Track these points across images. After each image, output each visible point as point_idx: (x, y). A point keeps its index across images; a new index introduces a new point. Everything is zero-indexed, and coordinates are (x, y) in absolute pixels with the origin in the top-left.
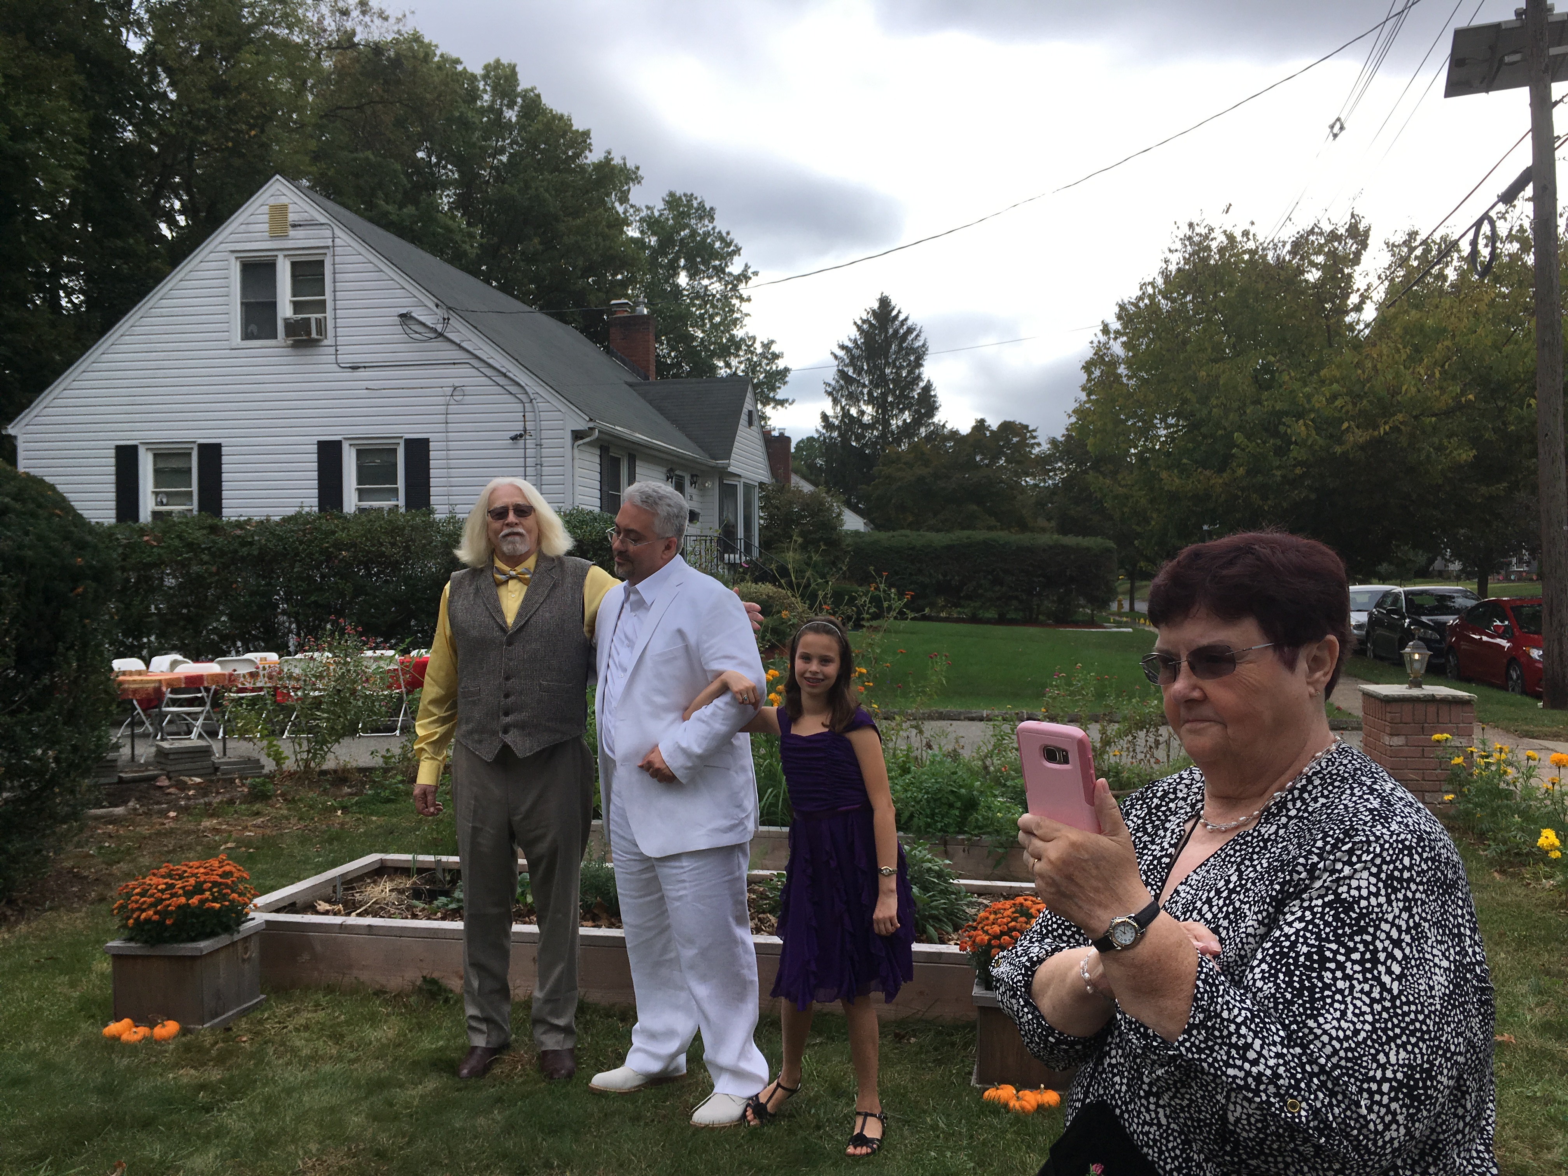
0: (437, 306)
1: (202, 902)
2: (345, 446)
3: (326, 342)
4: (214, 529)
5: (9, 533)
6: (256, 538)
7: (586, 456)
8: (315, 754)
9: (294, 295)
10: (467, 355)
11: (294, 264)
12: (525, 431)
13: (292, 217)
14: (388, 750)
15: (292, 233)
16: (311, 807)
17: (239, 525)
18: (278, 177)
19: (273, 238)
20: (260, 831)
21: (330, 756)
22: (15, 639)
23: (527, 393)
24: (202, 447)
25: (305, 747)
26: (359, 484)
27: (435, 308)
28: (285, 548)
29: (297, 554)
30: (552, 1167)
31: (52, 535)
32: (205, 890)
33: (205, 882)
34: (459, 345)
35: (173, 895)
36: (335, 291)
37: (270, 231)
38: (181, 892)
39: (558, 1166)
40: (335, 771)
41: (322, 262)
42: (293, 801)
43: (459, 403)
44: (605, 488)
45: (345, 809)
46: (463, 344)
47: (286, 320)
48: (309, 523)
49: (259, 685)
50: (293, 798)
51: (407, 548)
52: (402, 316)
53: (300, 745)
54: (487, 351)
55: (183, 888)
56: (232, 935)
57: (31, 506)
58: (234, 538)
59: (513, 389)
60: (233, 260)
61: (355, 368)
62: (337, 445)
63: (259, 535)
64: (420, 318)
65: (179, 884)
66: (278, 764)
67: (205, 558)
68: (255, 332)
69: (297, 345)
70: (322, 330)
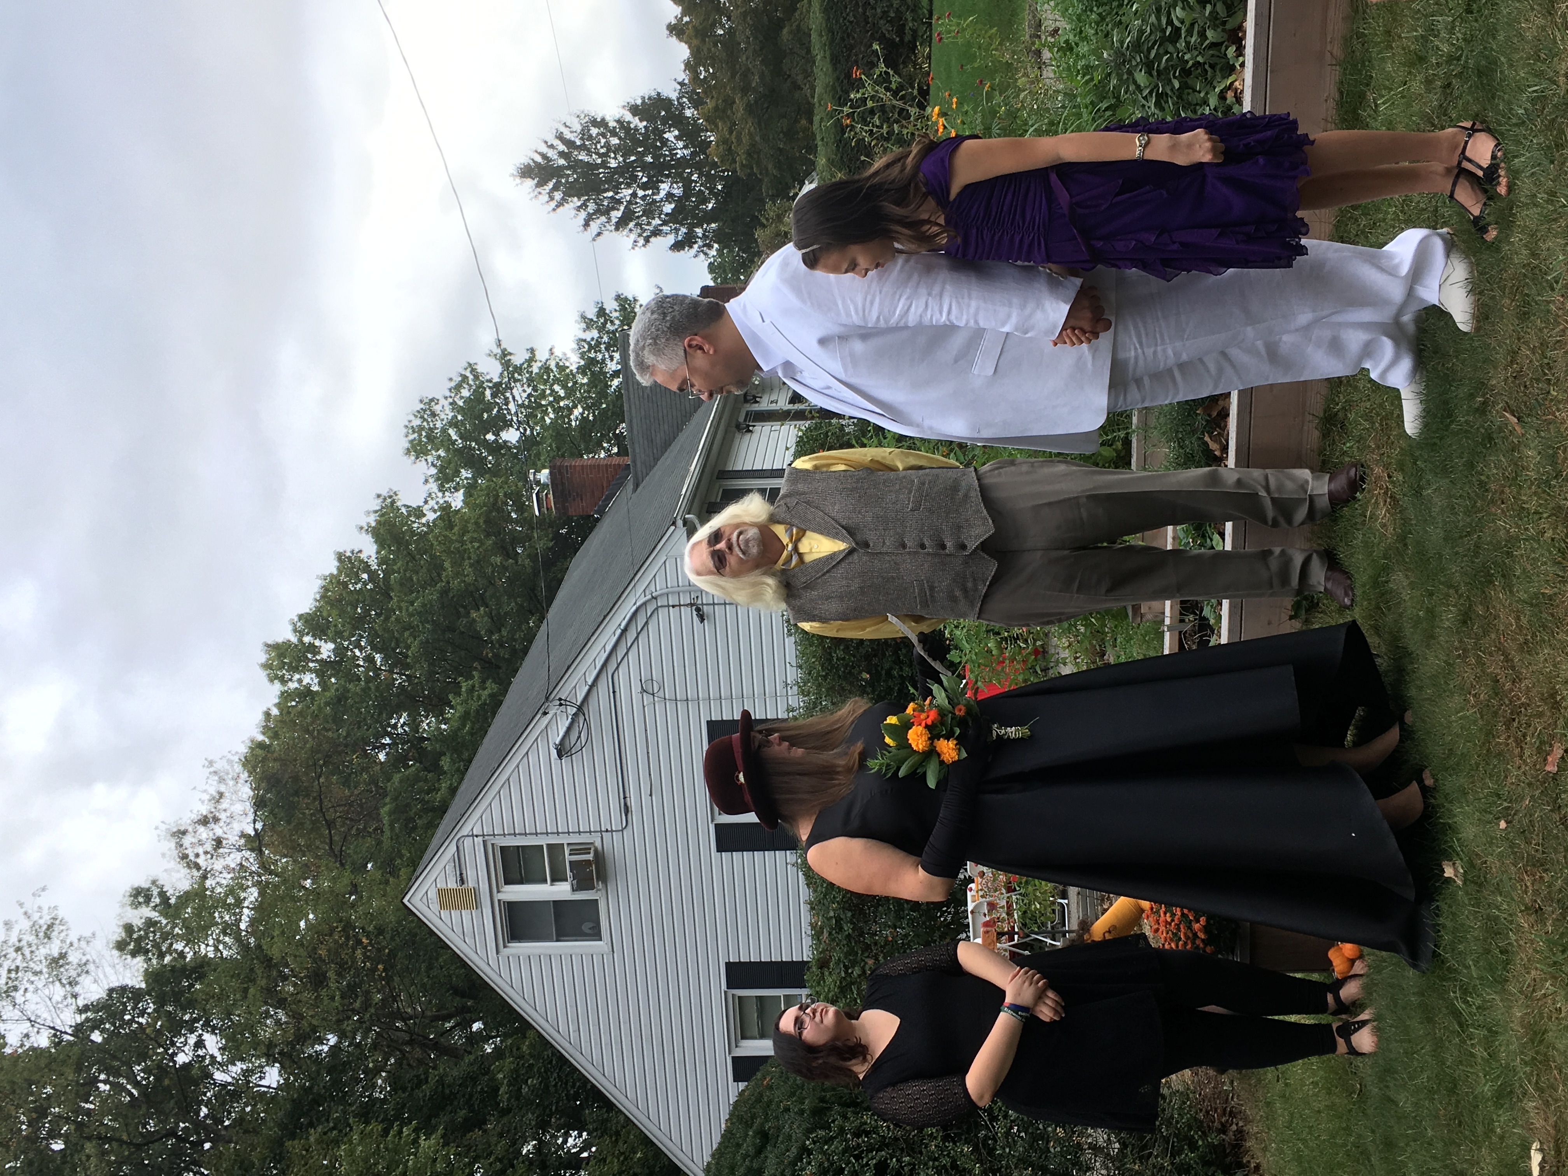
0: (545, 713)
2: (722, 823)
3: (598, 844)
9: (545, 881)
10: (603, 677)
11: (507, 882)
12: (691, 605)
13: (452, 884)
15: (471, 884)
17: (817, 934)
18: (405, 901)
19: (478, 905)
23: (645, 604)
24: (730, 986)
27: (549, 716)
30: (1485, 403)
34: (591, 687)
36: (536, 834)
37: (471, 908)
39: (1483, 396)
41: (502, 848)
43: (662, 686)
46: (590, 682)
47: (573, 890)
52: (560, 756)
54: (596, 653)
58: (833, 940)
59: (641, 620)
60: (505, 952)
61: (627, 810)
62: (720, 830)
64: (561, 733)
68: (591, 925)
69: (603, 877)
70: (584, 848)
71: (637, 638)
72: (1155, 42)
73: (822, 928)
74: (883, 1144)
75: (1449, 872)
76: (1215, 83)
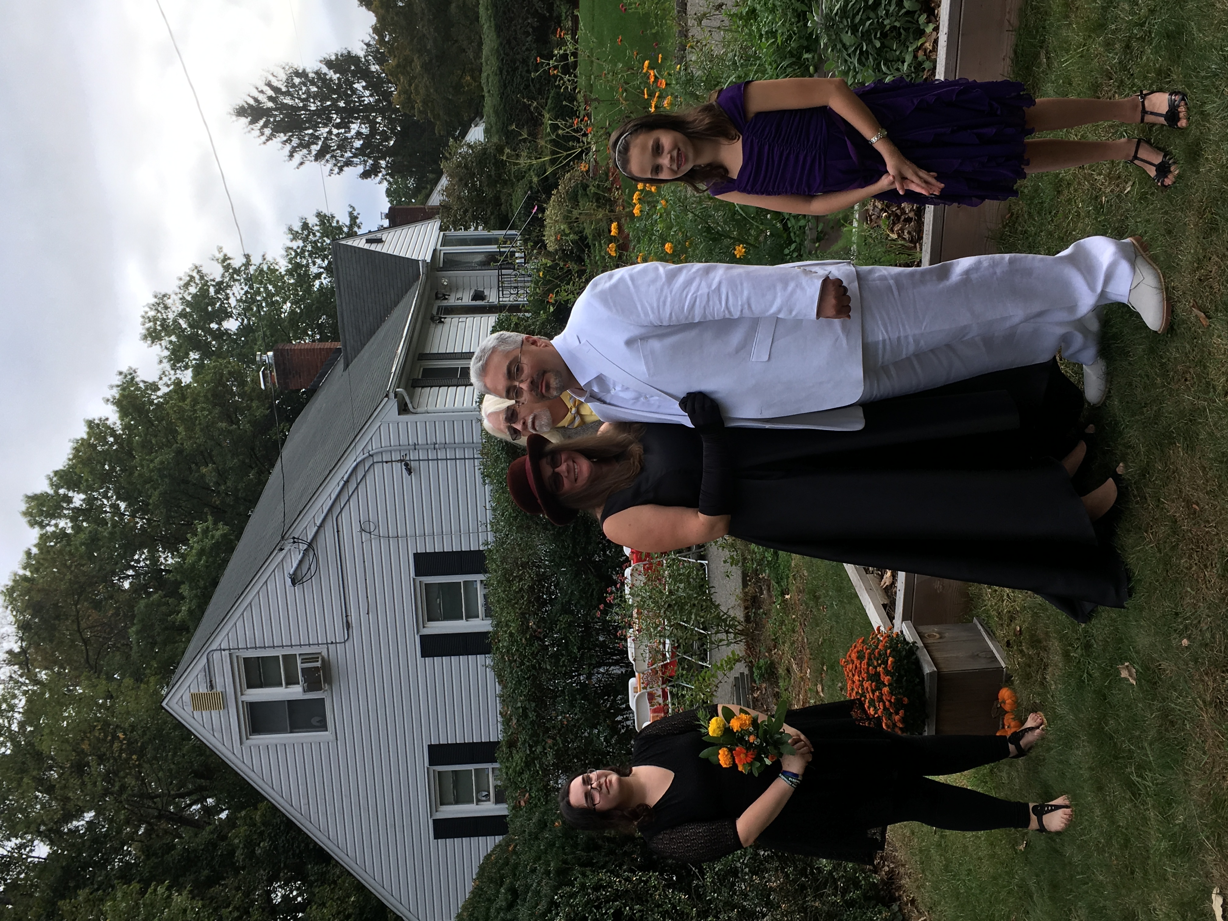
0: (281, 549)
1: (887, 673)
2: (426, 632)
3: (325, 653)
4: (511, 744)
5: (535, 885)
6: (519, 704)
7: (424, 400)
8: (730, 626)
9: (281, 685)
10: (329, 519)
11: (250, 686)
12: (401, 461)
13: (203, 690)
14: (725, 562)
15: (219, 689)
16: (782, 623)
17: (507, 722)
18: (164, 704)
19: (225, 706)
20: (805, 665)
21: (732, 613)
22: (633, 872)
23: (363, 460)
24: (432, 762)
25: (723, 636)
26: (462, 618)
27: (284, 552)
28: (528, 678)
29: (534, 667)
31: (535, 848)
32: (876, 672)
33: (868, 672)
34: (319, 527)
35: (880, 699)
36: (274, 647)
37: (219, 708)
38: (877, 693)
40: (746, 608)
41: (245, 659)
42: (775, 640)
43: (377, 526)
44: (455, 381)
45: (783, 594)
46: (318, 524)
47: (304, 691)
48: (503, 657)
49: (660, 692)
50: (773, 640)
51: (524, 565)
52: (294, 583)
53: (721, 641)
54: (324, 501)
55: (873, 692)
56: (918, 648)
57: (506, 871)
58: (520, 725)
59: (360, 474)
60: (249, 742)
61: (348, 626)
62: (423, 638)
63: (516, 701)
64: (295, 565)
65: (869, 695)
66: (739, 660)
67: (539, 749)
68: (318, 719)
69: (329, 680)
70: (313, 657)
71: (357, 488)
72: (860, 9)
73: (511, 716)
74: (617, 895)
75: (1124, 674)
76: (908, 43)
